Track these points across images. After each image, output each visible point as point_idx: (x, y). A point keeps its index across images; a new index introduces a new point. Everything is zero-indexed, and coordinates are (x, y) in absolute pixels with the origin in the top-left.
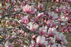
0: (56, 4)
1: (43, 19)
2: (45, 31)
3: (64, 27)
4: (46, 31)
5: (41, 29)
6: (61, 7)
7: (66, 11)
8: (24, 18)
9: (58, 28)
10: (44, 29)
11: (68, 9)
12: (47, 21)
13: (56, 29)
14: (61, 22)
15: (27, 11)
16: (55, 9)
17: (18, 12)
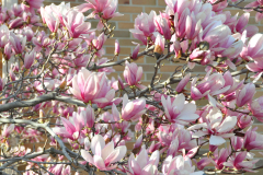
0: (191, 66)
1: (141, 119)
2: (152, 168)
3: (222, 150)
4: (155, 168)
5: (137, 163)
6: (206, 79)
7: (225, 94)
8: (71, 119)
9: (197, 154)
10: (148, 162)
11: (235, 86)
12: (156, 126)
13: (191, 158)
14: (211, 133)
15: (83, 95)
16: (185, 84)
17: (50, 94)
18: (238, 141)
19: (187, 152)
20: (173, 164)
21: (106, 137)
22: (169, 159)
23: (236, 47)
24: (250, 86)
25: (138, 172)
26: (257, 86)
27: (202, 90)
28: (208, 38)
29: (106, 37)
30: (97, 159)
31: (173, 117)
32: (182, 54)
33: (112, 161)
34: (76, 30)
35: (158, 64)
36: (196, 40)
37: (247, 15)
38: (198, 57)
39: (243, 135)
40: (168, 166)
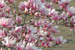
18: (48, 39)
19: (34, 42)
20: (29, 45)
21: (10, 37)
22: (28, 43)
23: (47, 12)
24: (51, 23)
25: (19, 47)
26: (53, 23)
27: (38, 24)
28: (40, 10)
29: (11, 8)
30: (7, 44)
31: (30, 32)
32: (33, 14)
33: (11, 44)
34: (2, 6)
35: (26, 16)
36: (36, 10)
37: (51, 3)
38: (37, 15)
39: (49, 37)
40: (28, 46)
